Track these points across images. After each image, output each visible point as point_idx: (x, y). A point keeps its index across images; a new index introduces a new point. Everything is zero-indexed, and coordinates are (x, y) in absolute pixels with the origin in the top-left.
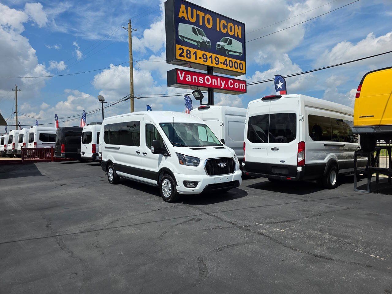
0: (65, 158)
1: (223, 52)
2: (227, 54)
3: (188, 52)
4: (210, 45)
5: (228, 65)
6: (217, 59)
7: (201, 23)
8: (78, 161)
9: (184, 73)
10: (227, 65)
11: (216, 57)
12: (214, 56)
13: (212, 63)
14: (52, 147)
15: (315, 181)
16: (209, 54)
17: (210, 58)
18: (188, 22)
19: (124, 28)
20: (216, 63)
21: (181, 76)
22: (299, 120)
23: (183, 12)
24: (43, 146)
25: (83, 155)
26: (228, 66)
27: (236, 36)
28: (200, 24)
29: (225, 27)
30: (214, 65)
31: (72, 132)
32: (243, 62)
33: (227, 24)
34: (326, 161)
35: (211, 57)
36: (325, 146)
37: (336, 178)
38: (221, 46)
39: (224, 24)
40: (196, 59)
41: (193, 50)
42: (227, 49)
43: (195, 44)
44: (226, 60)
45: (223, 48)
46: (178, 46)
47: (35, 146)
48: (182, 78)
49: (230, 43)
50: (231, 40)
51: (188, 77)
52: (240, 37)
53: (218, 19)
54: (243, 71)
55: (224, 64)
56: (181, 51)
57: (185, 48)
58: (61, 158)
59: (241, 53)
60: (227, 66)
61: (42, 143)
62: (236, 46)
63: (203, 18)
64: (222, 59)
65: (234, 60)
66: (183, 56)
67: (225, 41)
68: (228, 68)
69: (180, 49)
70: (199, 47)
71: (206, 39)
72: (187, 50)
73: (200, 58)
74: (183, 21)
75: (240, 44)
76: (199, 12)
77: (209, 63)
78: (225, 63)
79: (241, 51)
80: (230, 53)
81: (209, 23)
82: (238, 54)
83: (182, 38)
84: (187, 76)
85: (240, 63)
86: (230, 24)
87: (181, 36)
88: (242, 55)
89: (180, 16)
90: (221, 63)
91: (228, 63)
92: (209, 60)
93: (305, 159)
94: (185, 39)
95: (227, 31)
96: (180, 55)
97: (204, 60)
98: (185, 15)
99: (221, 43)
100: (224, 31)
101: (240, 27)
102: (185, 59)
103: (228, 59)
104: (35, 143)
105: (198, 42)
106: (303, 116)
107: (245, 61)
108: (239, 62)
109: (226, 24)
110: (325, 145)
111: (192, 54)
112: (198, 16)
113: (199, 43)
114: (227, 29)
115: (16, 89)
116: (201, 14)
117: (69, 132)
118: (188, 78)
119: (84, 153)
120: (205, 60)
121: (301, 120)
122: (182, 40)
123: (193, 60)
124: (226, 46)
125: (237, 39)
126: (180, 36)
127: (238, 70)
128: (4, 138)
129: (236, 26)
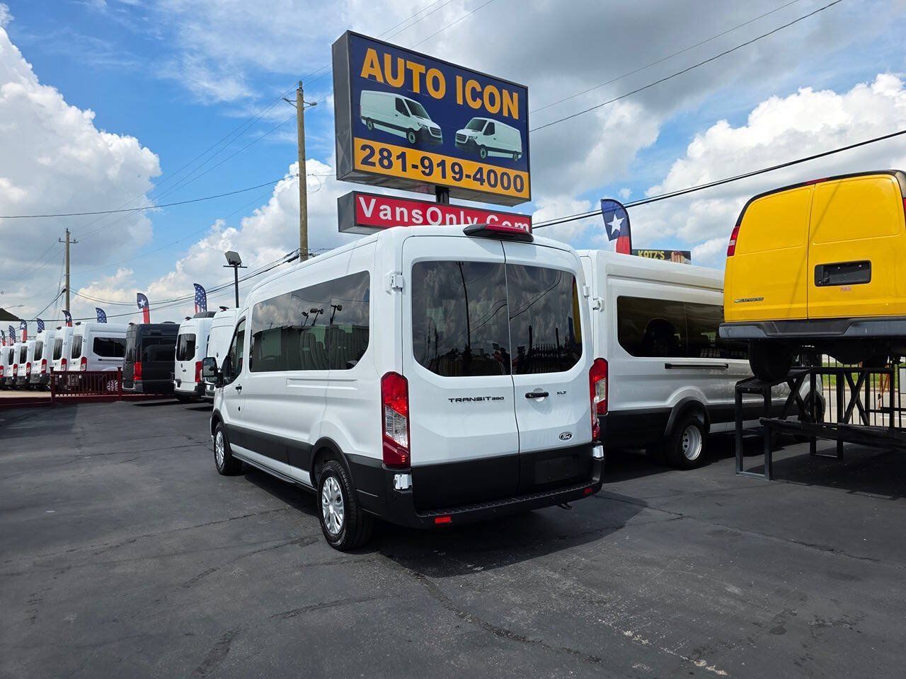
0: (142, 393)
1: (472, 151)
2: (484, 157)
3: (385, 154)
4: (441, 137)
5: (486, 180)
6: (457, 169)
7: (416, 89)
8: (176, 400)
9: (373, 201)
10: (482, 181)
11: (454, 165)
12: (450, 161)
13: (444, 176)
14: (119, 368)
15: (644, 451)
16: (436, 158)
17: (438, 165)
18: (386, 88)
19: (288, 101)
20: (454, 178)
21: (368, 208)
22: (594, 309)
23: (372, 66)
24: (101, 366)
25: (179, 386)
26: (486, 183)
27: (506, 114)
28: (415, 91)
29: (476, 95)
30: (449, 181)
31: (160, 334)
32: (524, 175)
33: (483, 89)
34: (670, 402)
35: (442, 164)
36: (666, 368)
37: (702, 443)
38: (467, 137)
39: (473, 89)
40: (404, 169)
41: (396, 150)
42: (483, 146)
43: (403, 135)
44: (480, 170)
45: (472, 142)
46: (359, 142)
47: (84, 365)
48: (368, 214)
49: (491, 130)
50: (492, 125)
51: (385, 210)
52: (516, 116)
53: (459, 79)
54: (524, 194)
55: (475, 179)
56: (368, 151)
57: (377, 146)
58: (132, 392)
59: (518, 153)
60: (482, 184)
61: (99, 360)
62: (506, 138)
63: (423, 77)
64: (470, 167)
65: (499, 170)
66: (373, 164)
67: (478, 127)
68: (486, 188)
69: (364, 148)
70: (413, 141)
71: (429, 123)
72: (382, 151)
73: (415, 167)
74: (372, 85)
75: (515, 133)
76: (411, 65)
77: (436, 178)
78: (478, 176)
79: (519, 149)
80: (490, 154)
81: (436, 88)
82: (510, 156)
83: (370, 122)
84: (382, 207)
85: (516, 177)
86: (490, 89)
87: (368, 119)
88: (520, 156)
89: (364, 74)
90: (468, 176)
91: (485, 177)
92: (437, 171)
93: (606, 400)
94: (376, 126)
95: (483, 103)
96: (365, 161)
97: (423, 172)
98: (376, 71)
99: (466, 132)
100: (476, 105)
101: (515, 95)
102: (378, 169)
103: (487, 168)
104: (84, 360)
105: (408, 131)
106: (600, 299)
107: (529, 171)
108: (512, 173)
109: (479, 89)
110: (668, 366)
111: (393, 159)
112: (409, 73)
113: (411, 134)
114: (482, 99)
115: (68, 239)
116: (417, 69)
117: (153, 334)
118: (385, 212)
119: (179, 383)
120: (427, 171)
121: (598, 309)
122: (370, 129)
123: (396, 170)
124: (480, 138)
125: (509, 121)
126: (364, 118)
127: (512, 192)
128: (26, 347)
129: (505, 92)
